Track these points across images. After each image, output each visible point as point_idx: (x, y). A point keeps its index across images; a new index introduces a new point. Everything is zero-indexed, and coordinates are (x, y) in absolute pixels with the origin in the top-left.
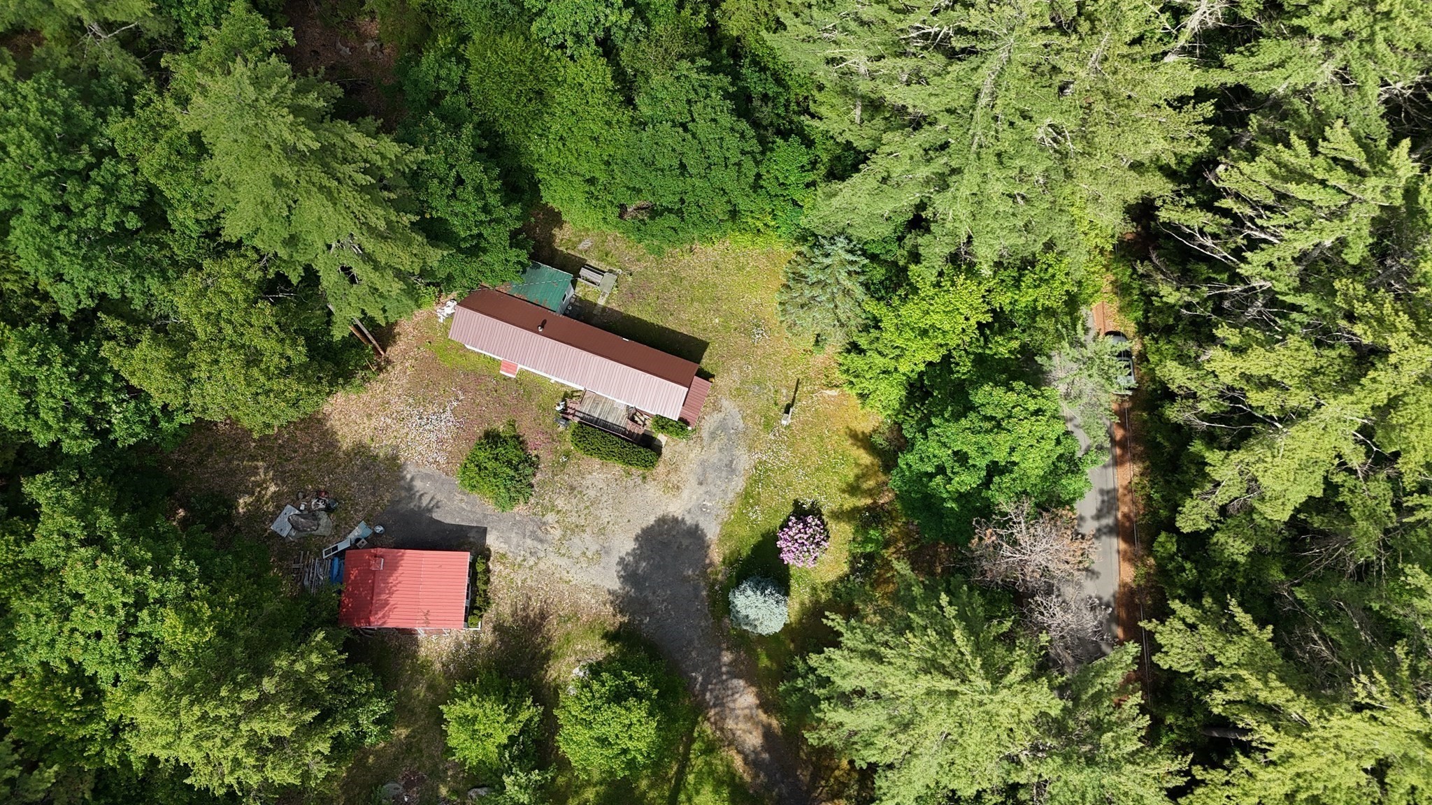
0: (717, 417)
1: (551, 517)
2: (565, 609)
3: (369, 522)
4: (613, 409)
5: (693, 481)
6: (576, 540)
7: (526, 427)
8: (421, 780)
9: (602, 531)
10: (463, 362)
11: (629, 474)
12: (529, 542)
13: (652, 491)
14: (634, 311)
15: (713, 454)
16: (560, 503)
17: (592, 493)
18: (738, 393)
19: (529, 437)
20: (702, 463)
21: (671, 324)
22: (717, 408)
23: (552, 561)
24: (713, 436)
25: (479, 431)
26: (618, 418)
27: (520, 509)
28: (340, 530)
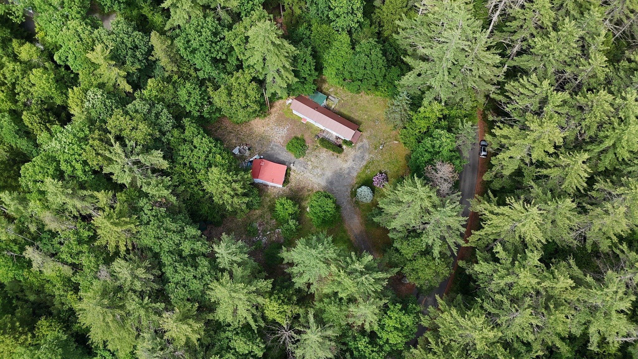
0: (361, 143)
1: (309, 163)
2: (310, 188)
3: (259, 155)
4: (332, 135)
5: (351, 160)
6: (315, 170)
7: (306, 137)
8: (264, 224)
9: (323, 169)
10: (291, 116)
11: (333, 155)
12: (302, 168)
13: (339, 161)
14: (342, 110)
15: (358, 154)
16: (313, 159)
17: (322, 158)
18: (369, 138)
19: (307, 140)
20: (355, 155)
21: (352, 116)
22: (362, 141)
23: (307, 174)
24: (359, 148)
25: (293, 136)
26: (333, 139)
27: (301, 159)
28: (251, 156)
